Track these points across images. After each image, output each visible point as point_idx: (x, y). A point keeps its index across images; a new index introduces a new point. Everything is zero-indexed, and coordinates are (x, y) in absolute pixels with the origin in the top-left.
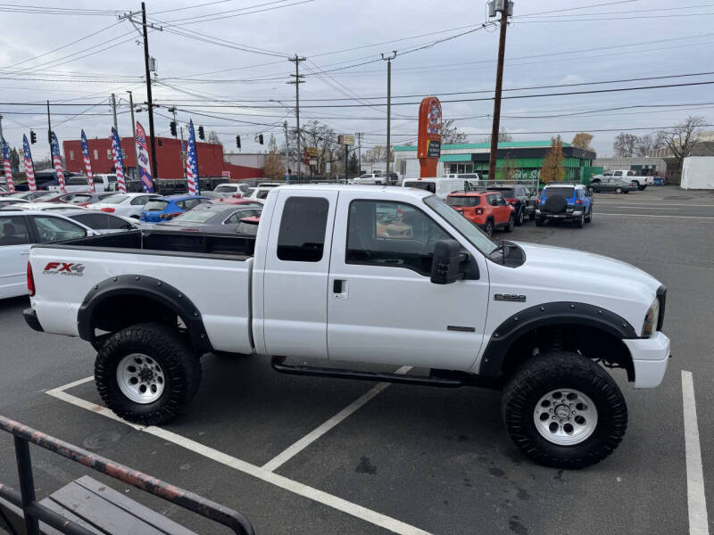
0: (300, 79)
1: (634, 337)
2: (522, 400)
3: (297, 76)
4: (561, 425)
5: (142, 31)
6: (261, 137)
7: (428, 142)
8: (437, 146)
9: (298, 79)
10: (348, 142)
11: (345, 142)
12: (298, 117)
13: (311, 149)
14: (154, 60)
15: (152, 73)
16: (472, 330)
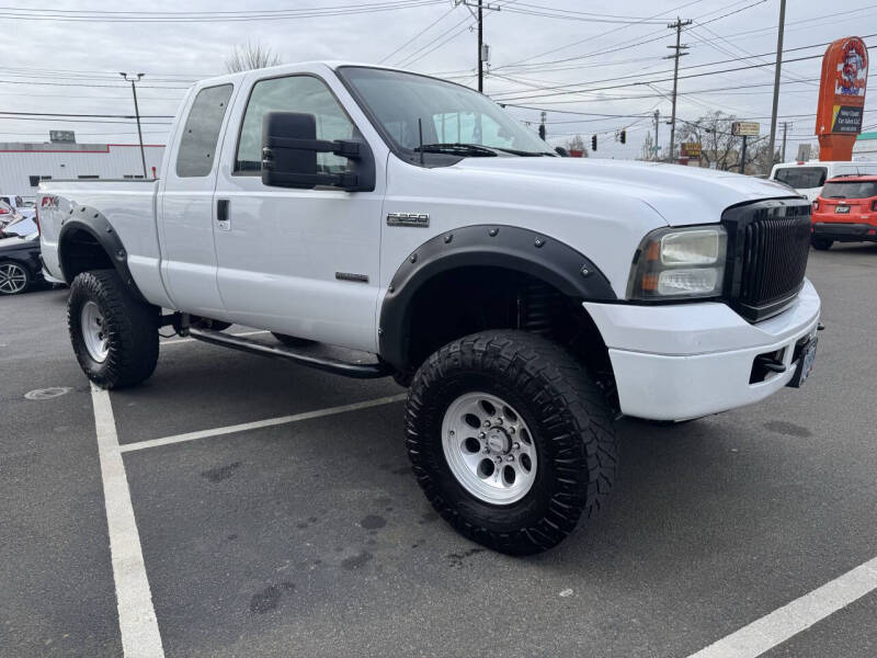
0: (682, 51)
1: (610, 298)
2: (417, 404)
3: (678, 47)
4: (499, 467)
5: (477, 15)
6: (623, 135)
7: (836, 109)
8: (856, 114)
9: (678, 52)
10: (748, 132)
11: (743, 132)
12: (674, 103)
13: (693, 145)
14: (487, 47)
15: (484, 63)
16: (364, 280)
